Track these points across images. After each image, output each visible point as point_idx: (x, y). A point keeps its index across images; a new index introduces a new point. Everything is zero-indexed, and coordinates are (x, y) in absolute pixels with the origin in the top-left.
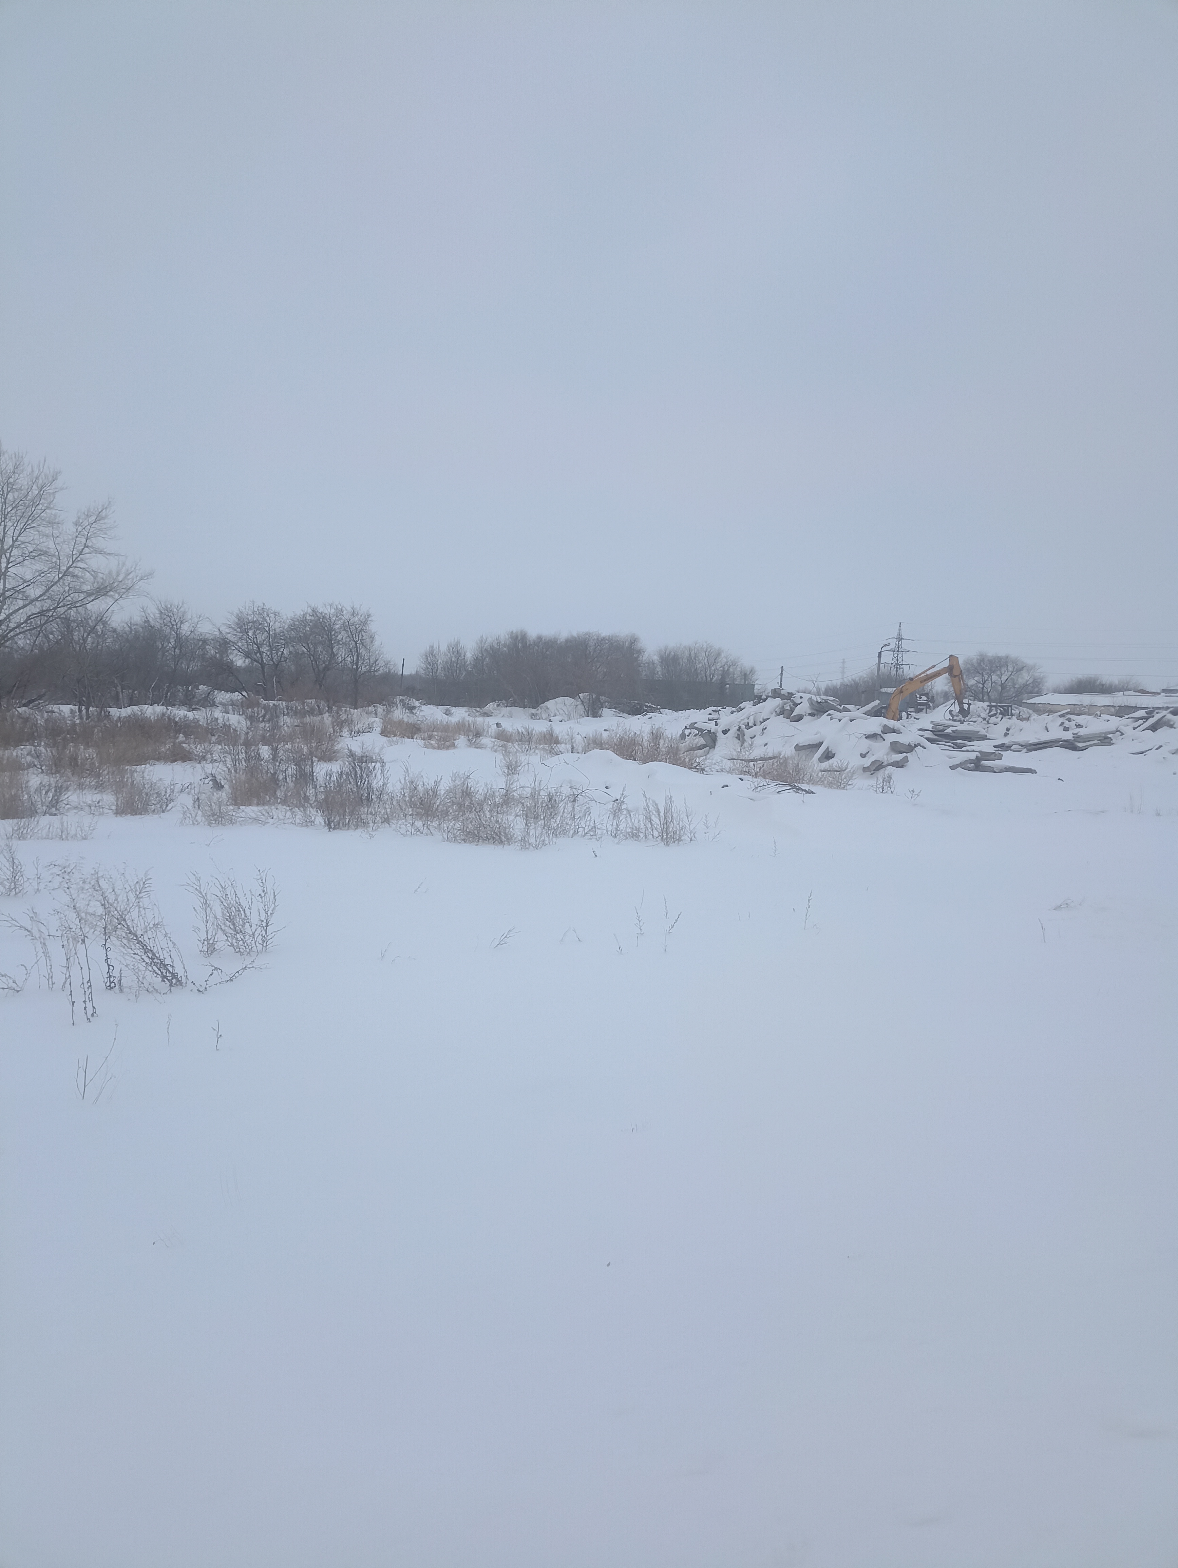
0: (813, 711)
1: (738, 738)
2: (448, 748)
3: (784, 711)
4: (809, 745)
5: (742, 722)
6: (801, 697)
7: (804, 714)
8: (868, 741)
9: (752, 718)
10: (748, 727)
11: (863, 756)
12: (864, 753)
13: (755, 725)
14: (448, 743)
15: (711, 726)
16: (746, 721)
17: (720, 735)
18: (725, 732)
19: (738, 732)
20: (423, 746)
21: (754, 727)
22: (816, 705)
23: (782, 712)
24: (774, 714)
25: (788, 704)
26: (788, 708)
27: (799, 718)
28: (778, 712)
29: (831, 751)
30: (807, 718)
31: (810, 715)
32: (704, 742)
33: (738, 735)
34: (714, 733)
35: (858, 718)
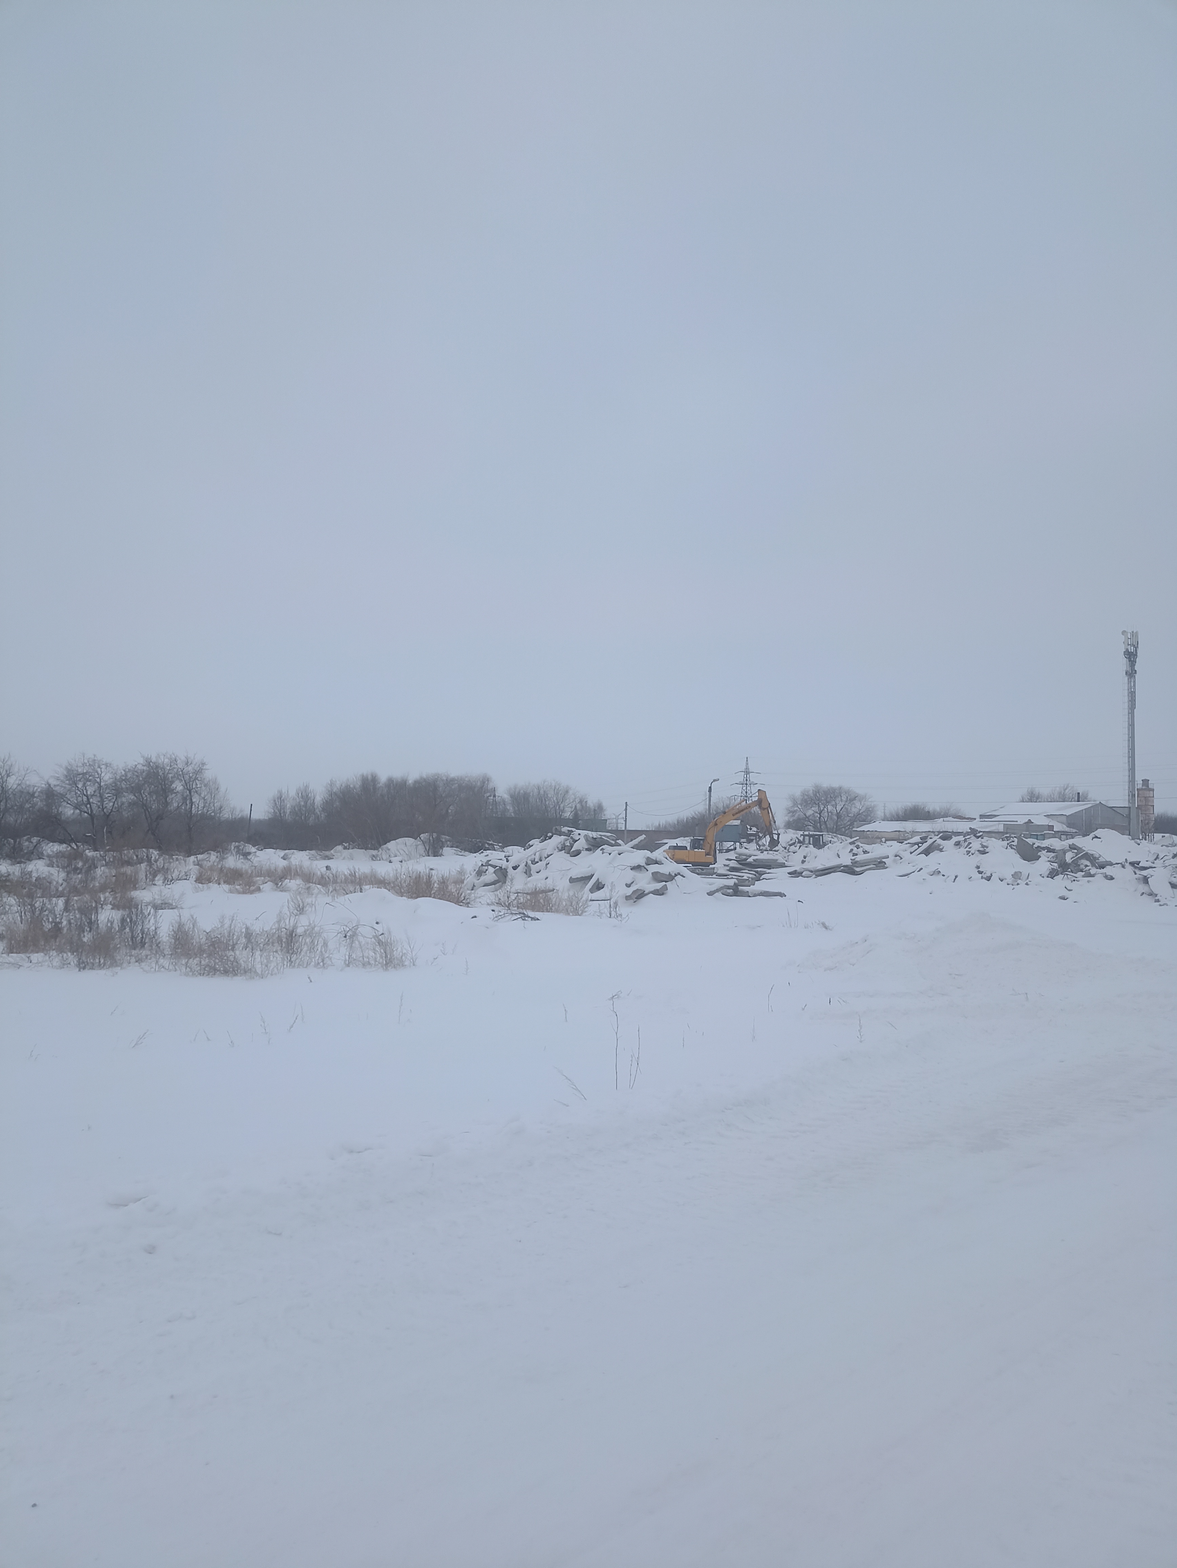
0: (590, 846)
1: (526, 873)
2: (252, 892)
3: (565, 846)
4: (582, 877)
5: (530, 858)
6: (579, 834)
7: (581, 849)
8: (633, 873)
9: (537, 854)
10: (534, 862)
11: (628, 886)
12: (628, 883)
13: (541, 861)
14: (252, 888)
15: (504, 864)
16: (533, 857)
17: (510, 871)
18: (515, 868)
19: (526, 868)
20: (227, 891)
21: (540, 862)
22: (592, 840)
23: (563, 848)
24: (557, 850)
25: (568, 841)
26: (568, 844)
27: (578, 853)
28: (560, 848)
29: (601, 883)
30: (584, 853)
31: (587, 850)
32: (496, 878)
33: (526, 870)
34: (504, 869)
35: (625, 852)
